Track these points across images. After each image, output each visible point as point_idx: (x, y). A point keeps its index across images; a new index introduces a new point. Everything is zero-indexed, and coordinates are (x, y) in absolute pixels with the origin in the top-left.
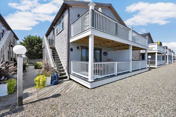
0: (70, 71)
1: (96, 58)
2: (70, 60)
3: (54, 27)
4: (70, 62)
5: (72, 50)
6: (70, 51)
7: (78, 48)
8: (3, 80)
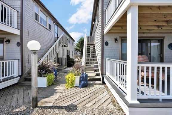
0: (104, 72)
1: (150, 54)
2: (104, 58)
3: (94, 23)
4: (104, 60)
5: (107, 44)
6: (105, 46)
7: (116, 40)
8: (44, 74)
